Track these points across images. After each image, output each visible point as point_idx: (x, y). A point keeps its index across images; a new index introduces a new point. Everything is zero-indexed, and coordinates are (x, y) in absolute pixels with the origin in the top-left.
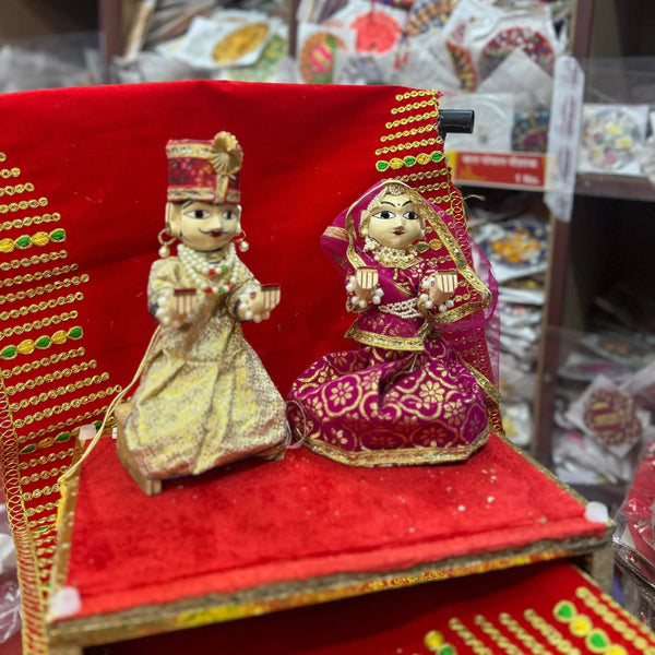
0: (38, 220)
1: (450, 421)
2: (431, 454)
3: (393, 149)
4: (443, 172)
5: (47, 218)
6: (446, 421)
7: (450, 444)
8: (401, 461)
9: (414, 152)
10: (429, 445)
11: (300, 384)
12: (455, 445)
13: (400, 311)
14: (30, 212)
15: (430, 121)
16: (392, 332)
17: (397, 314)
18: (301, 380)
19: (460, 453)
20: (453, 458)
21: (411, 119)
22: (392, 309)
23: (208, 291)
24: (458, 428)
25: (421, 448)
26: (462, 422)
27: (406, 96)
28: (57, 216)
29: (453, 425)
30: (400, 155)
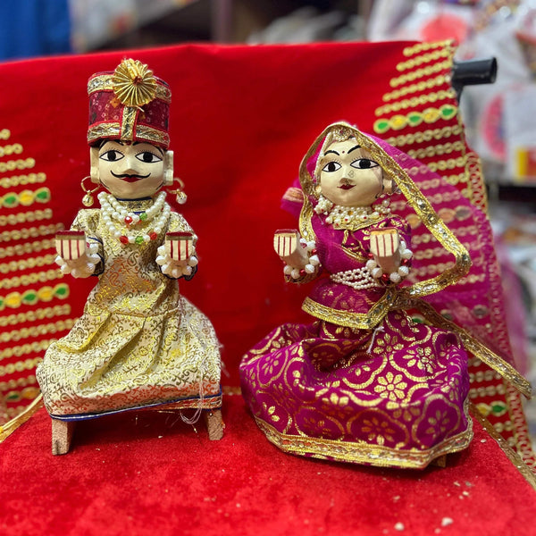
0: (24, 180)
1: (397, 415)
2: (377, 454)
3: (395, 107)
4: (456, 130)
5: (33, 178)
6: (391, 412)
7: (401, 445)
8: (338, 456)
9: (420, 108)
10: (375, 442)
11: (251, 356)
12: (408, 447)
13: (353, 281)
14: (17, 172)
15: (442, 72)
16: (344, 304)
17: (350, 284)
18: (253, 351)
19: (414, 459)
20: (406, 464)
21: (419, 73)
22: (343, 278)
23: (124, 240)
24: (409, 425)
25: (363, 443)
26: (414, 418)
27: (417, 49)
28: (42, 177)
29: (401, 419)
30: (404, 112)
